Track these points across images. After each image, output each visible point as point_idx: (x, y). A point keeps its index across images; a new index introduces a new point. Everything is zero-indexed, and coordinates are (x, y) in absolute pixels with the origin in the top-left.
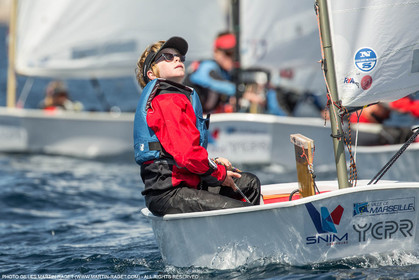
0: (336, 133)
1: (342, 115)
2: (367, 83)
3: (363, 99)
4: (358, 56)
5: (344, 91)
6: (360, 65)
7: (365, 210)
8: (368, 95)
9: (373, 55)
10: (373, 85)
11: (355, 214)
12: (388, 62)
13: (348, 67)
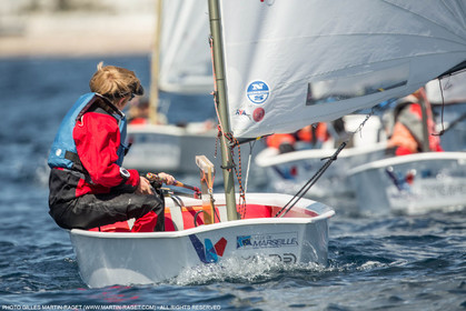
0: (226, 165)
1: (233, 147)
2: (259, 115)
3: (256, 130)
4: (250, 89)
5: (236, 123)
6: (252, 97)
7: (249, 243)
8: (260, 127)
9: (265, 88)
10: (265, 117)
11: (238, 246)
12: (281, 94)
13: (240, 99)
